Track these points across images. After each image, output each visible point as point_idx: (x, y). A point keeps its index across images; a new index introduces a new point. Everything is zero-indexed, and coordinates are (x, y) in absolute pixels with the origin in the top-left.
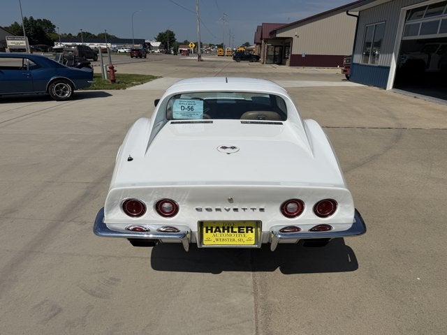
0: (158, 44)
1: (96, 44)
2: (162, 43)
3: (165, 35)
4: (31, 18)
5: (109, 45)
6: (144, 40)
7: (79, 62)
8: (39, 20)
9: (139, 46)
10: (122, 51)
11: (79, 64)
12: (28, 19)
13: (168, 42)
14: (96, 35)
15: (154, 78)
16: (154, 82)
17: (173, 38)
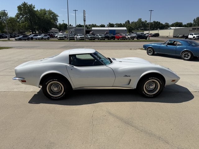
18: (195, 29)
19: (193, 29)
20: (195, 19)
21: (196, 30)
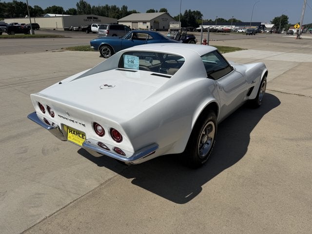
0: (272, 26)
1: (225, 26)
2: (276, 25)
3: (279, 18)
4: (190, 10)
5: (234, 26)
6: (261, 23)
7: (188, 37)
8: (194, 12)
9: (255, 28)
10: (240, 31)
11: (188, 38)
12: (188, 11)
13: (281, 24)
14: (227, 20)
15: (239, 49)
16: (237, 52)
17: (287, 21)
18: (91, 18)
19: (88, 18)
20: (78, 3)
21: (92, 20)
